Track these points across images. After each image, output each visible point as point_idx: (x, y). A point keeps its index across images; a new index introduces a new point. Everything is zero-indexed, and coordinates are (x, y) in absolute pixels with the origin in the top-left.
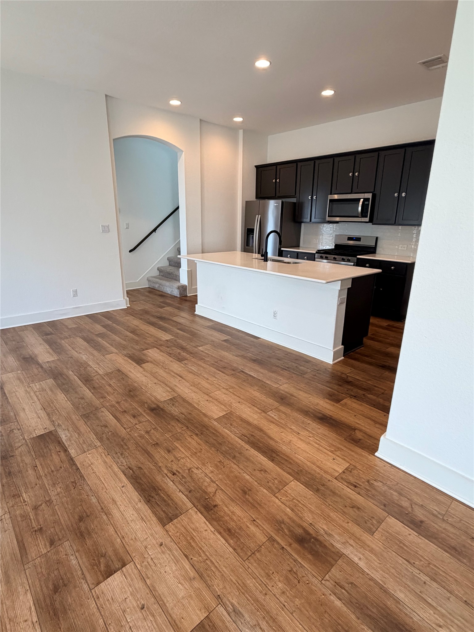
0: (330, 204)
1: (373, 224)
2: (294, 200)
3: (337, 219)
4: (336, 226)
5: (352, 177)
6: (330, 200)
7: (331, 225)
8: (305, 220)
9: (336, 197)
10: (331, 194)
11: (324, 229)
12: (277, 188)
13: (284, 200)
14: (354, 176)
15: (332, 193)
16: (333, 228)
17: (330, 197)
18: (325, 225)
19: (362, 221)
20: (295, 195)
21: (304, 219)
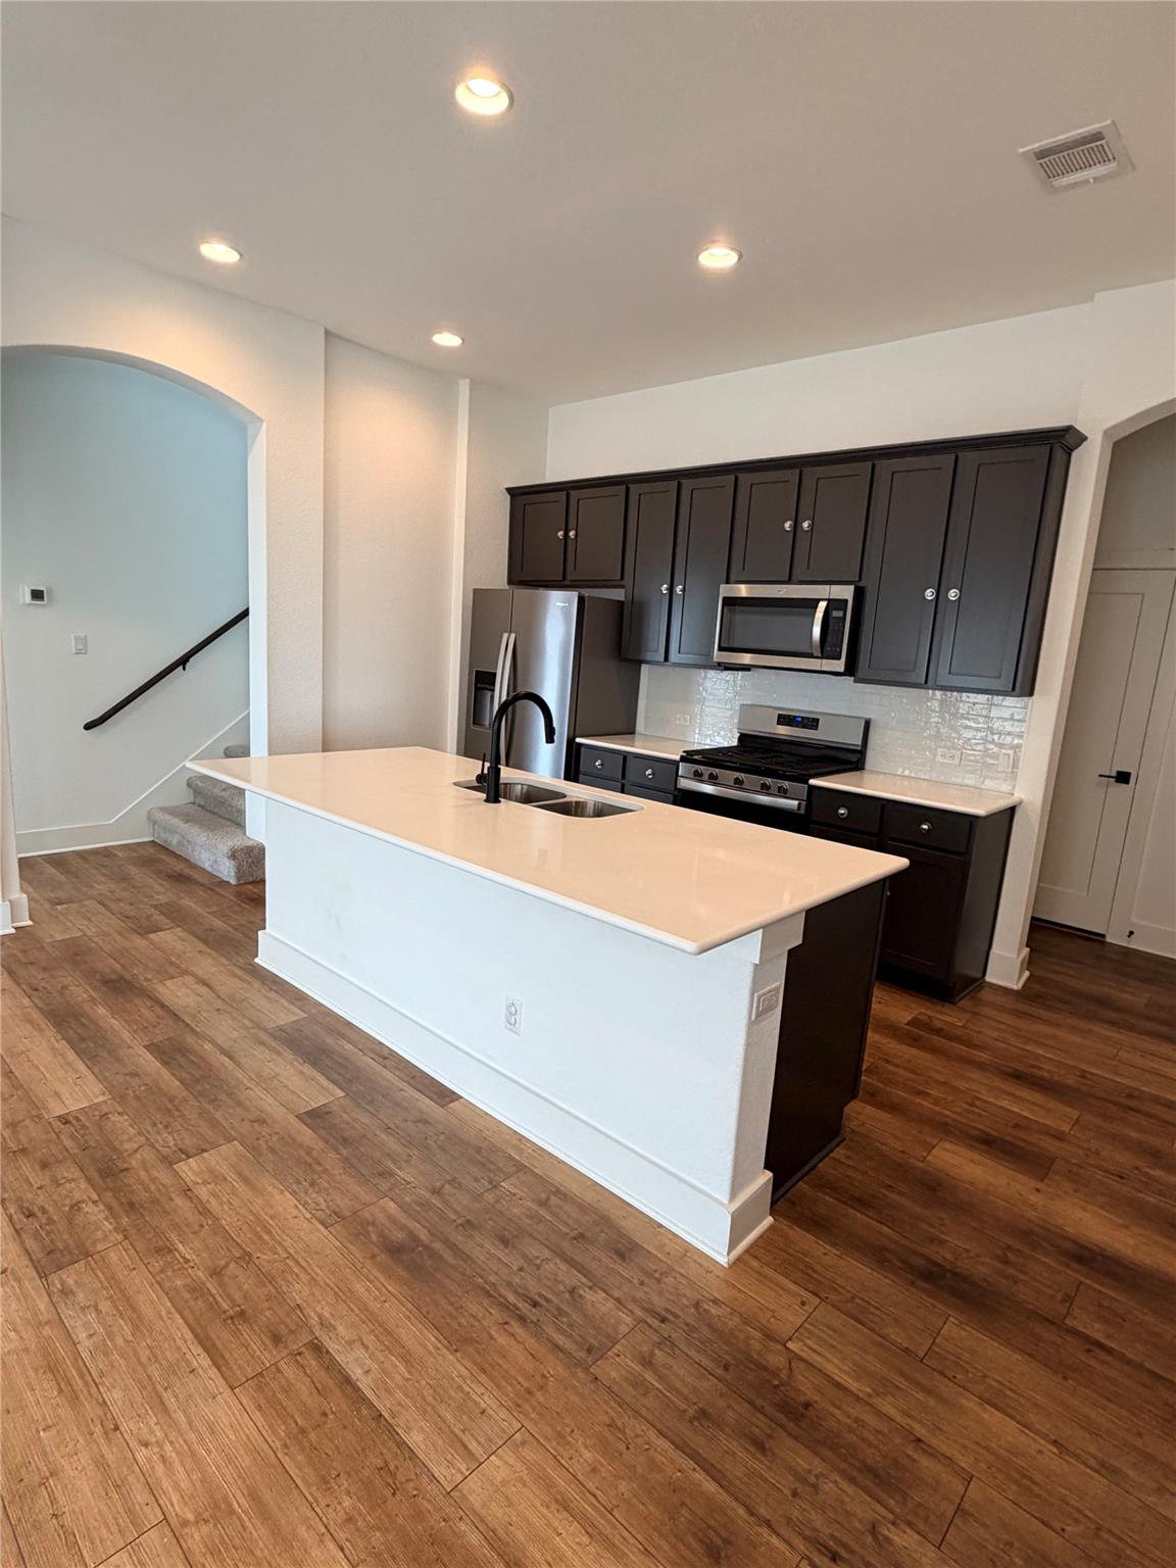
0: (725, 610)
1: (855, 681)
2: (618, 595)
3: (747, 659)
4: (742, 677)
5: (791, 535)
6: (725, 599)
7: (727, 675)
8: (649, 656)
9: (743, 591)
10: (727, 582)
11: (708, 684)
12: (570, 555)
13: (586, 592)
14: (799, 532)
15: (732, 578)
16: (735, 684)
17: (725, 590)
18: (711, 673)
19: (823, 669)
20: (622, 578)
21: (649, 653)
